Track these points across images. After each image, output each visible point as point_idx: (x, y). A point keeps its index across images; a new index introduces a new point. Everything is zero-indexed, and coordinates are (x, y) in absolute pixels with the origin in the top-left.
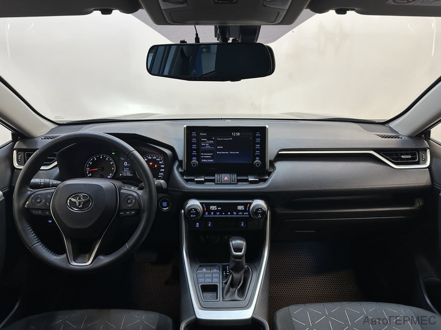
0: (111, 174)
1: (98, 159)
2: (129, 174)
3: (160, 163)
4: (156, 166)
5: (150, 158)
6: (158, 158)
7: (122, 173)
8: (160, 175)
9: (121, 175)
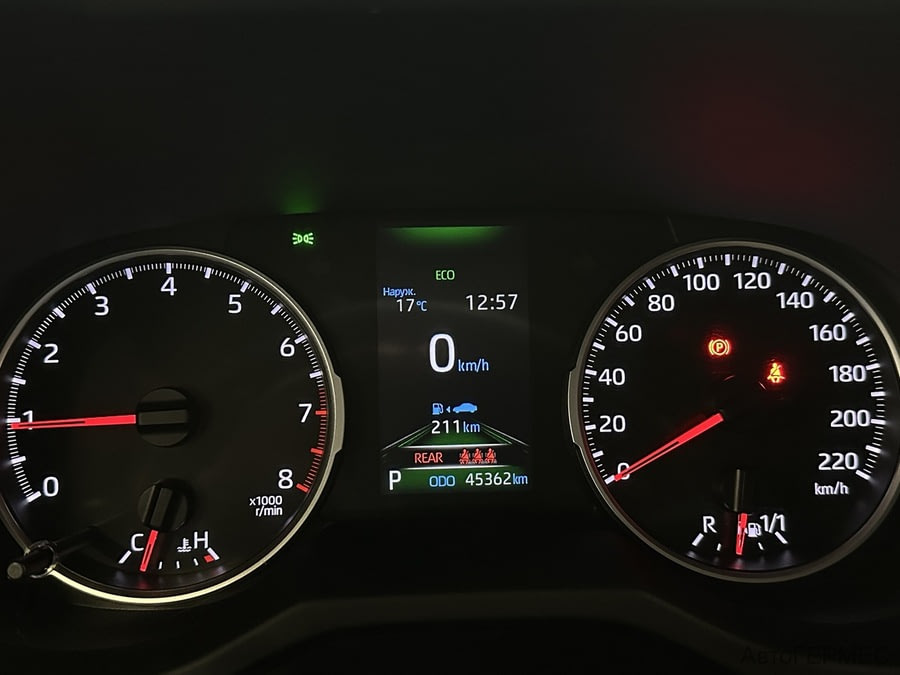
0: (285, 478)
1: (135, 298)
2: (483, 471)
3: (821, 333)
4: (776, 374)
5: (710, 283)
6: (790, 284)
7: (405, 460)
8: (830, 478)
9: (395, 478)
